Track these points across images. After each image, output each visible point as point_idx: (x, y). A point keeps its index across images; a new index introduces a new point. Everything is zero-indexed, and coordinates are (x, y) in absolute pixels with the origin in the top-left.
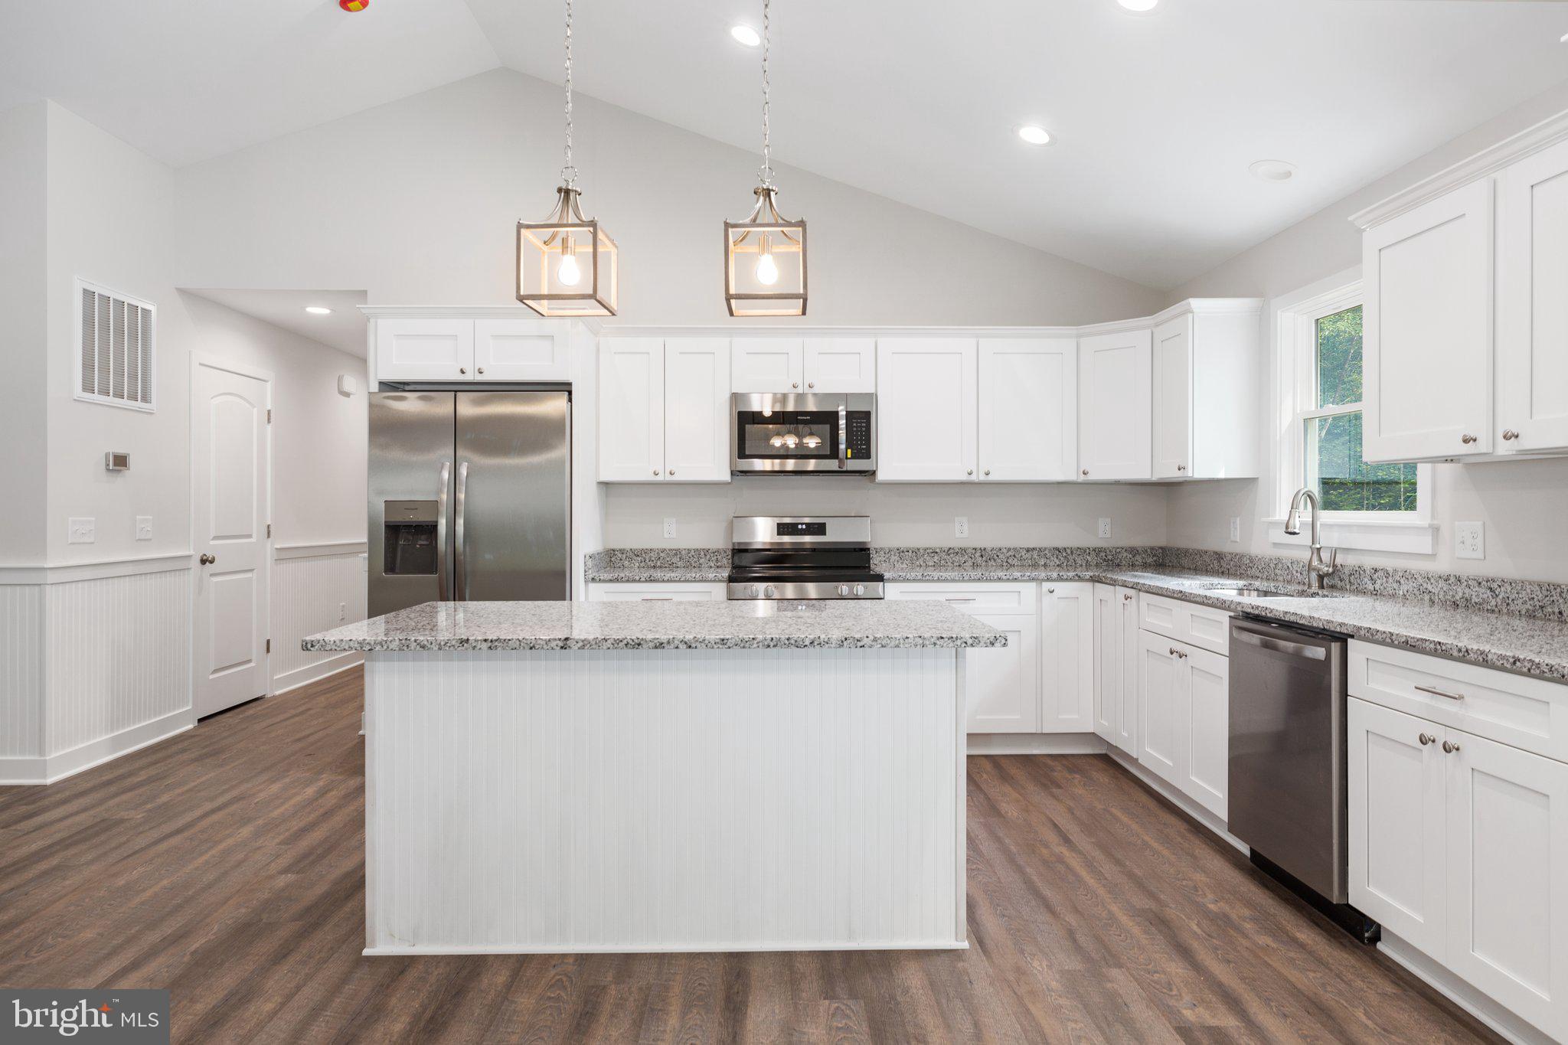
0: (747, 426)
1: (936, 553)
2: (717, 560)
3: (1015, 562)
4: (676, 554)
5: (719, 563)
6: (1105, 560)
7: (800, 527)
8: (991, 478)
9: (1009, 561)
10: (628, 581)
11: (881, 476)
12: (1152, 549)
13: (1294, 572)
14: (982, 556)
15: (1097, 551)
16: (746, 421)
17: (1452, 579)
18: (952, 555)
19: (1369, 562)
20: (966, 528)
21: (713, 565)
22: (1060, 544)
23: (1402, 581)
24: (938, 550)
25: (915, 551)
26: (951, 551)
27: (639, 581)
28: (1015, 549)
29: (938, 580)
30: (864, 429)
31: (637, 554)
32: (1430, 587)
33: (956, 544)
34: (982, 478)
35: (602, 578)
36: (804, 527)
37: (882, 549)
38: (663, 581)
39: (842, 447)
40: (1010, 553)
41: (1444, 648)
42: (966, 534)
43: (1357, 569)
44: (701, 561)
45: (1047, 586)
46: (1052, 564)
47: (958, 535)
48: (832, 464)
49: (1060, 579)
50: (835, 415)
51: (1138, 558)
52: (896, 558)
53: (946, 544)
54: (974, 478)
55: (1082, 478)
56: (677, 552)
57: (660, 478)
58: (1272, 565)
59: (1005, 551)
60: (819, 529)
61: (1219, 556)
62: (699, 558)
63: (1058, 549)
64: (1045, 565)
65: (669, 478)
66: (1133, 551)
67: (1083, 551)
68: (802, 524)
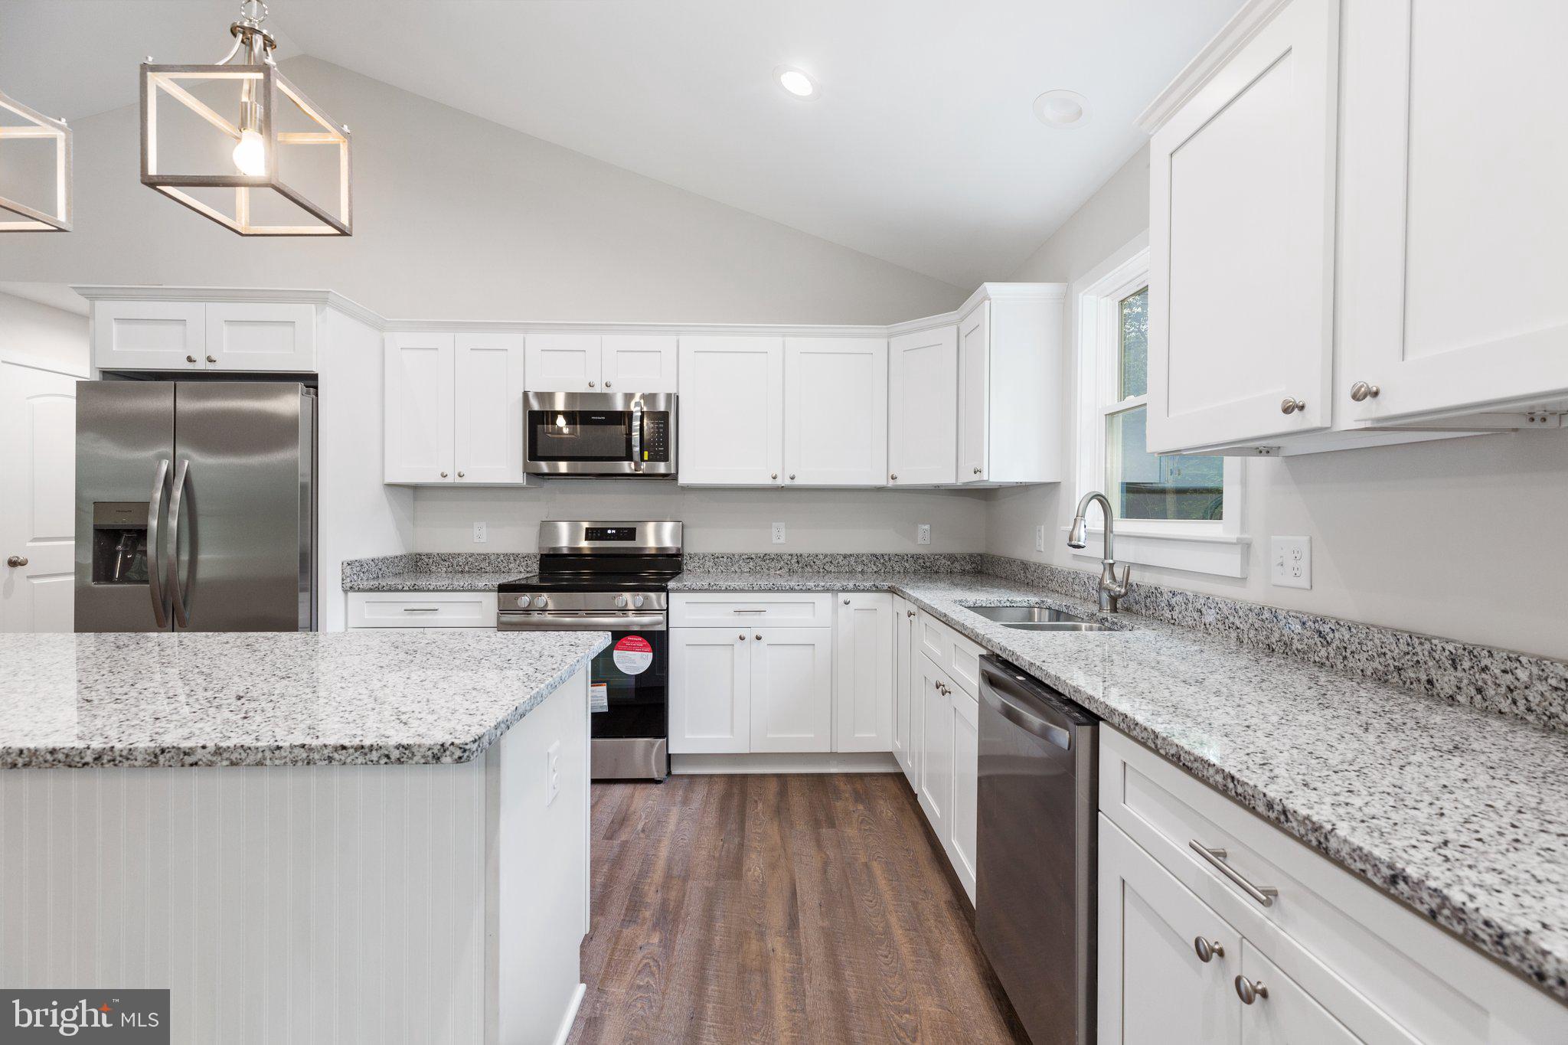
0: (539, 426)
1: (752, 559)
2: (527, 566)
3: (832, 568)
4: (485, 559)
5: (529, 569)
6: (922, 567)
7: (609, 532)
8: (797, 482)
9: (826, 567)
10: (390, 590)
11: (684, 479)
12: (971, 555)
13: (1091, 589)
14: (798, 562)
15: (916, 558)
16: (537, 420)
17: (1266, 615)
18: (768, 561)
19: (1166, 583)
20: (783, 534)
21: (523, 570)
22: (878, 551)
23: (1203, 610)
24: (753, 556)
25: (731, 557)
26: (767, 557)
27: (402, 590)
28: (832, 555)
29: (727, 590)
30: (662, 430)
31: (444, 558)
32: (1237, 622)
33: (772, 550)
34: (787, 482)
35: (361, 586)
36: (614, 531)
37: (696, 555)
38: (429, 590)
39: (637, 449)
40: (827, 559)
42: (782, 540)
43: (1154, 590)
44: (511, 566)
45: (843, 596)
46: (870, 570)
47: (775, 541)
48: (628, 467)
49: (856, 589)
50: (627, 415)
51: (957, 565)
52: (711, 564)
53: (762, 550)
54: (779, 482)
55: (891, 483)
56: (486, 557)
57: (449, 480)
58: (1070, 579)
59: (822, 557)
60: (629, 534)
61: (1025, 566)
62: (509, 563)
63: (875, 556)
64: (862, 572)
65: (458, 480)
66: (952, 558)
67: (901, 558)
68: (612, 529)
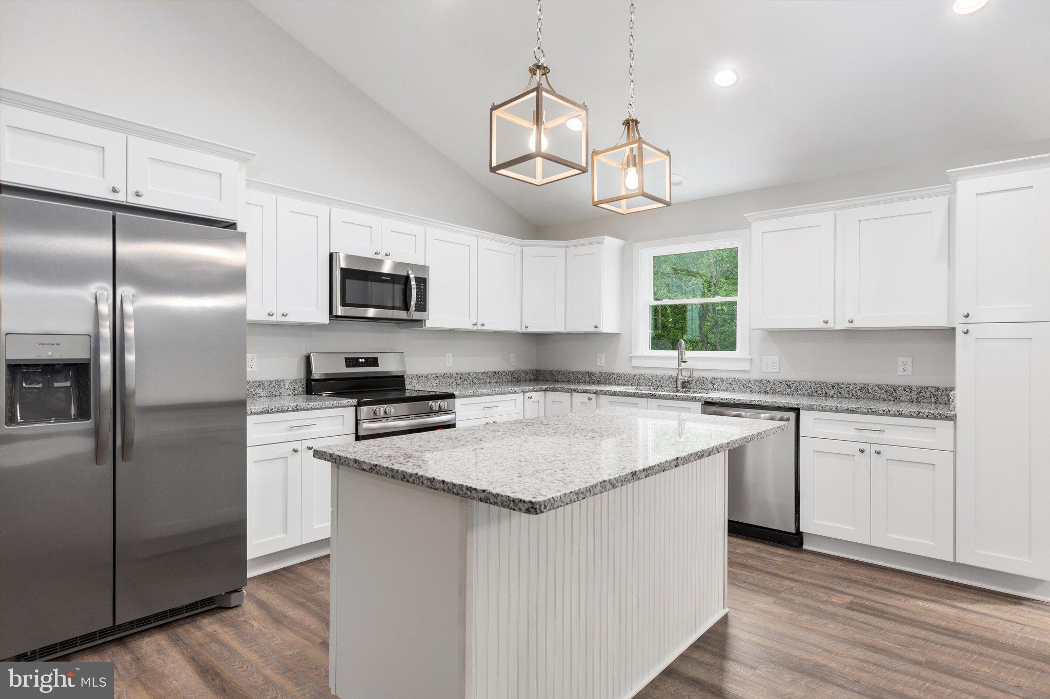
0: (347, 280)
1: (438, 377)
2: (294, 389)
3: (476, 381)
4: (259, 386)
5: (296, 392)
6: (514, 378)
7: (360, 360)
8: (484, 328)
9: (474, 381)
10: (277, 412)
11: (429, 324)
12: (533, 371)
13: (654, 381)
14: (460, 378)
15: (512, 373)
18: (446, 378)
19: (709, 375)
20: (451, 360)
21: (291, 393)
22: (496, 369)
23: (732, 383)
24: (438, 375)
25: (427, 376)
26: (446, 375)
27: (287, 411)
29: (481, 395)
30: (422, 290)
33: (447, 371)
35: (253, 410)
36: (363, 360)
38: (308, 409)
39: (412, 303)
40: (474, 376)
41: (873, 410)
42: (451, 364)
43: (702, 378)
45: (528, 395)
46: (493, 381)
47: (447, 365)
48: (402, 314)
49: (533, 390)
50: (407, 278)
51: (527, 376)
52: (416, 381)
54: (475, 328)
57: (273, 319)
58: (636, 378)
59: (471, 374)
60: (373, 362)
63: (495, 372)
64: (490, 383)
65: (281, 319)
66: (525, 372)
67: (506, 373)
68: (362, 358)
